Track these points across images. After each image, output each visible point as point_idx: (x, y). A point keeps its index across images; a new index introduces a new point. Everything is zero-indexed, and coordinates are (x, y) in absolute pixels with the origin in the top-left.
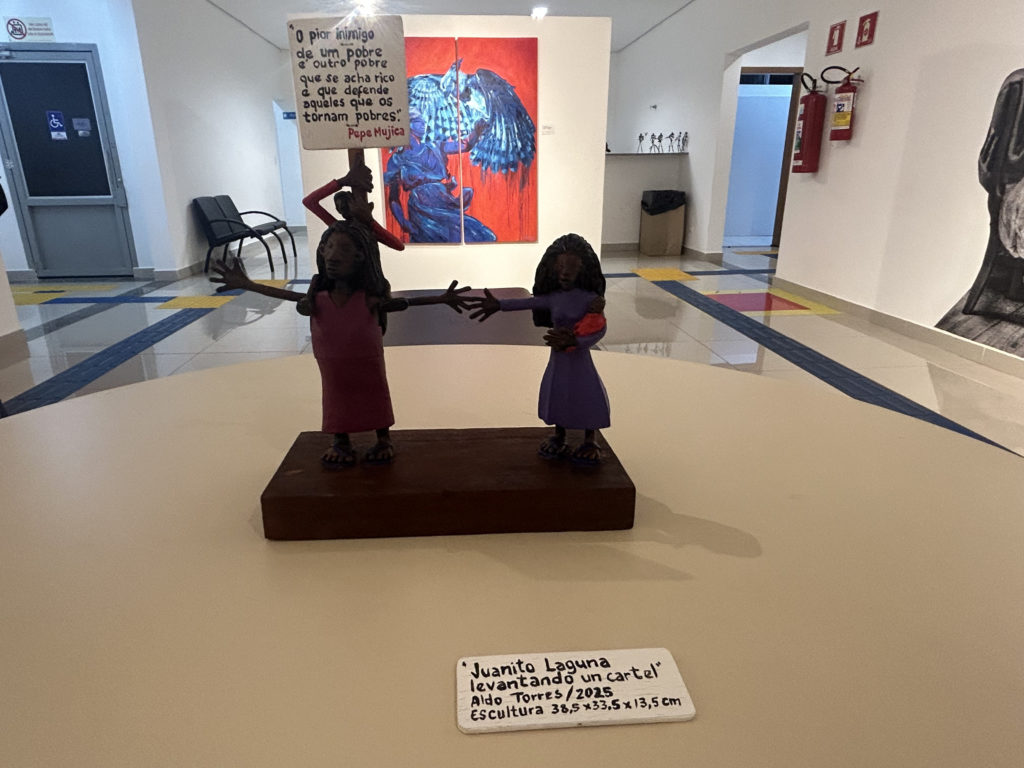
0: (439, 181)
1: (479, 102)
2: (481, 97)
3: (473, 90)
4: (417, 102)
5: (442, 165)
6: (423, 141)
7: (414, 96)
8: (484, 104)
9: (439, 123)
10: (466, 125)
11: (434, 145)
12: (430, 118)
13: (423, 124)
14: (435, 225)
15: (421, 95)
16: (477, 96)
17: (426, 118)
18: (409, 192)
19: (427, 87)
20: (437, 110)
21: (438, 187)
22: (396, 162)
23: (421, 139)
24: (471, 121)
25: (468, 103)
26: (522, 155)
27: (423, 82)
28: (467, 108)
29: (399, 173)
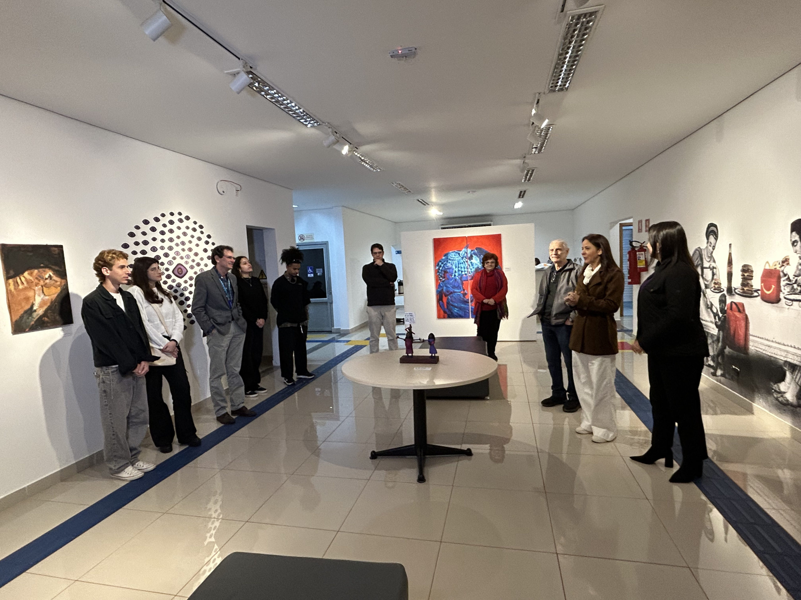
0: (459, 292)
1: (477, 260)
2: (477, 258)
3: (474, 255)
4: (451, 261)
5: (461, 285)
6: (453, 276)
7: (449, 259)
8: (479, 261)
9: (460, 269)
10: (471, 269)
11: (457, 278)
12: (456, 267)
13: (453, 270)
14: (457, 310)
15: (452, 259)
16: (475, 258)
17: (454, 267)
18: (447, 297)
19: (455, 255)
20: (459, 264)
21: (459, 295)
22: (441, 285)
23: (452, 276)
24: (473, 268)
25: (472, 261)
27: (453, 254)
28: (471, 263)
29: (443, 290)
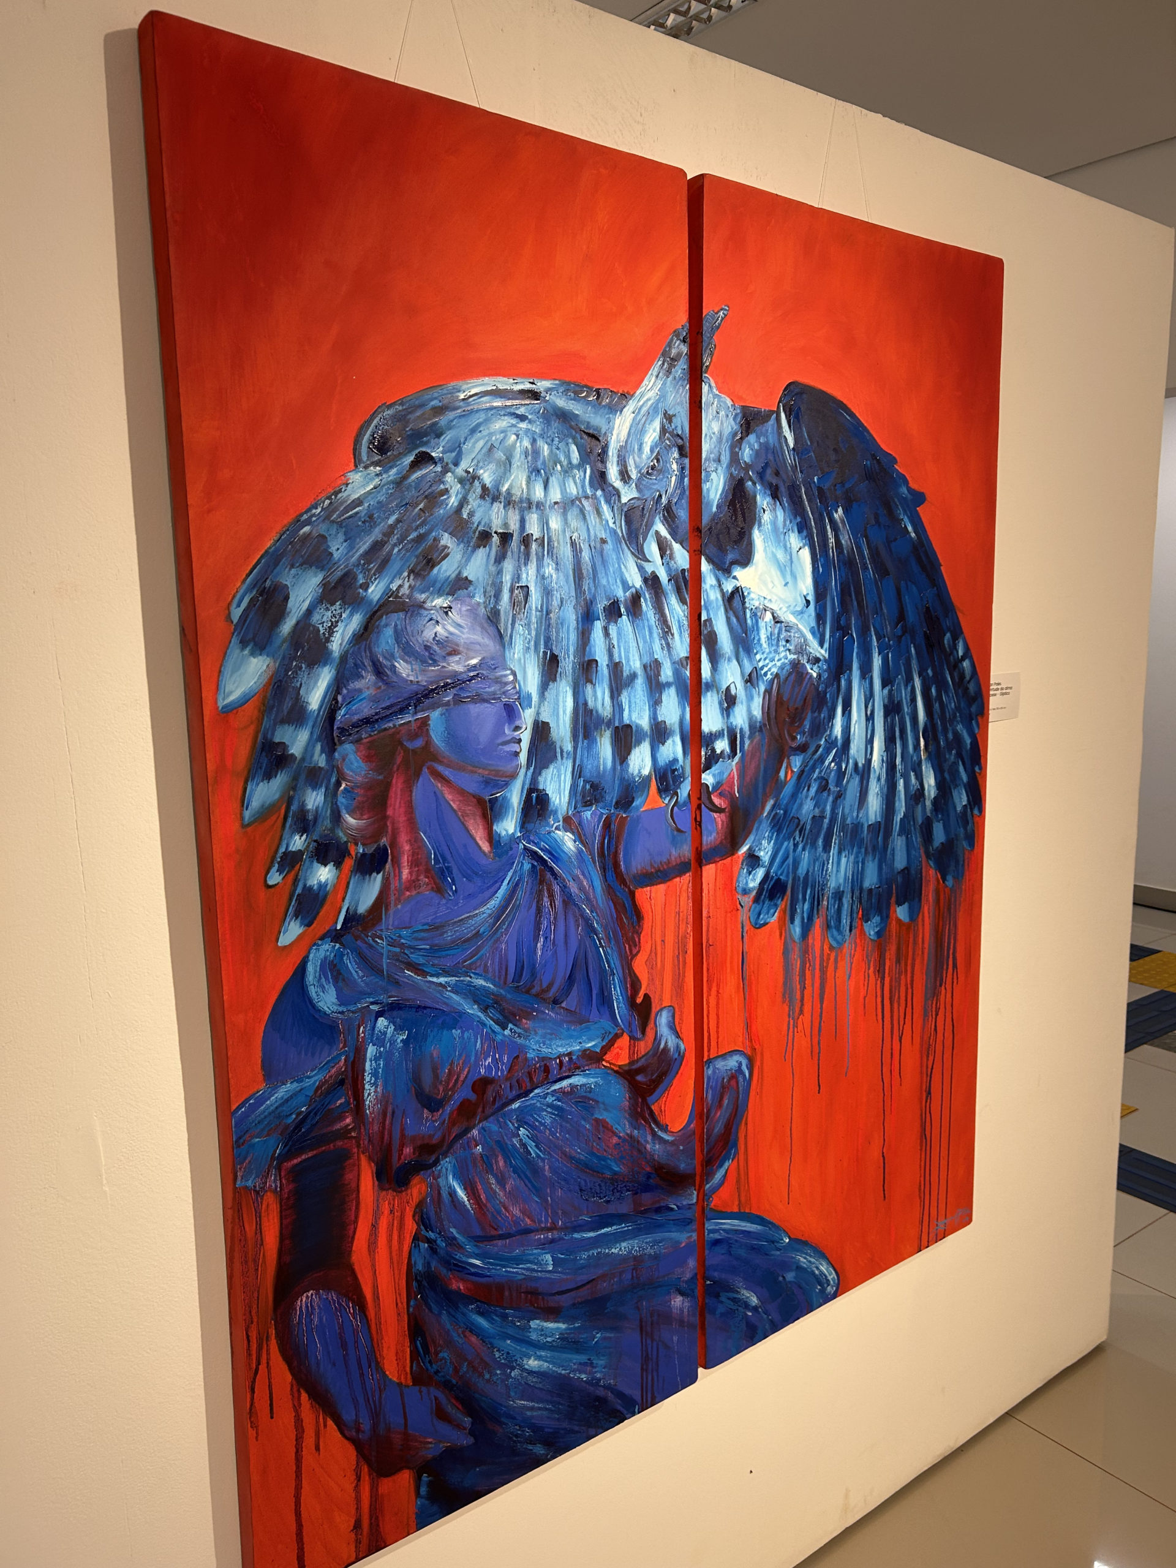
26: (939, 835)
